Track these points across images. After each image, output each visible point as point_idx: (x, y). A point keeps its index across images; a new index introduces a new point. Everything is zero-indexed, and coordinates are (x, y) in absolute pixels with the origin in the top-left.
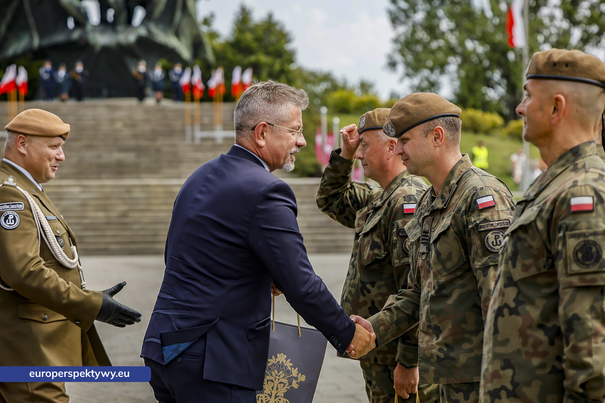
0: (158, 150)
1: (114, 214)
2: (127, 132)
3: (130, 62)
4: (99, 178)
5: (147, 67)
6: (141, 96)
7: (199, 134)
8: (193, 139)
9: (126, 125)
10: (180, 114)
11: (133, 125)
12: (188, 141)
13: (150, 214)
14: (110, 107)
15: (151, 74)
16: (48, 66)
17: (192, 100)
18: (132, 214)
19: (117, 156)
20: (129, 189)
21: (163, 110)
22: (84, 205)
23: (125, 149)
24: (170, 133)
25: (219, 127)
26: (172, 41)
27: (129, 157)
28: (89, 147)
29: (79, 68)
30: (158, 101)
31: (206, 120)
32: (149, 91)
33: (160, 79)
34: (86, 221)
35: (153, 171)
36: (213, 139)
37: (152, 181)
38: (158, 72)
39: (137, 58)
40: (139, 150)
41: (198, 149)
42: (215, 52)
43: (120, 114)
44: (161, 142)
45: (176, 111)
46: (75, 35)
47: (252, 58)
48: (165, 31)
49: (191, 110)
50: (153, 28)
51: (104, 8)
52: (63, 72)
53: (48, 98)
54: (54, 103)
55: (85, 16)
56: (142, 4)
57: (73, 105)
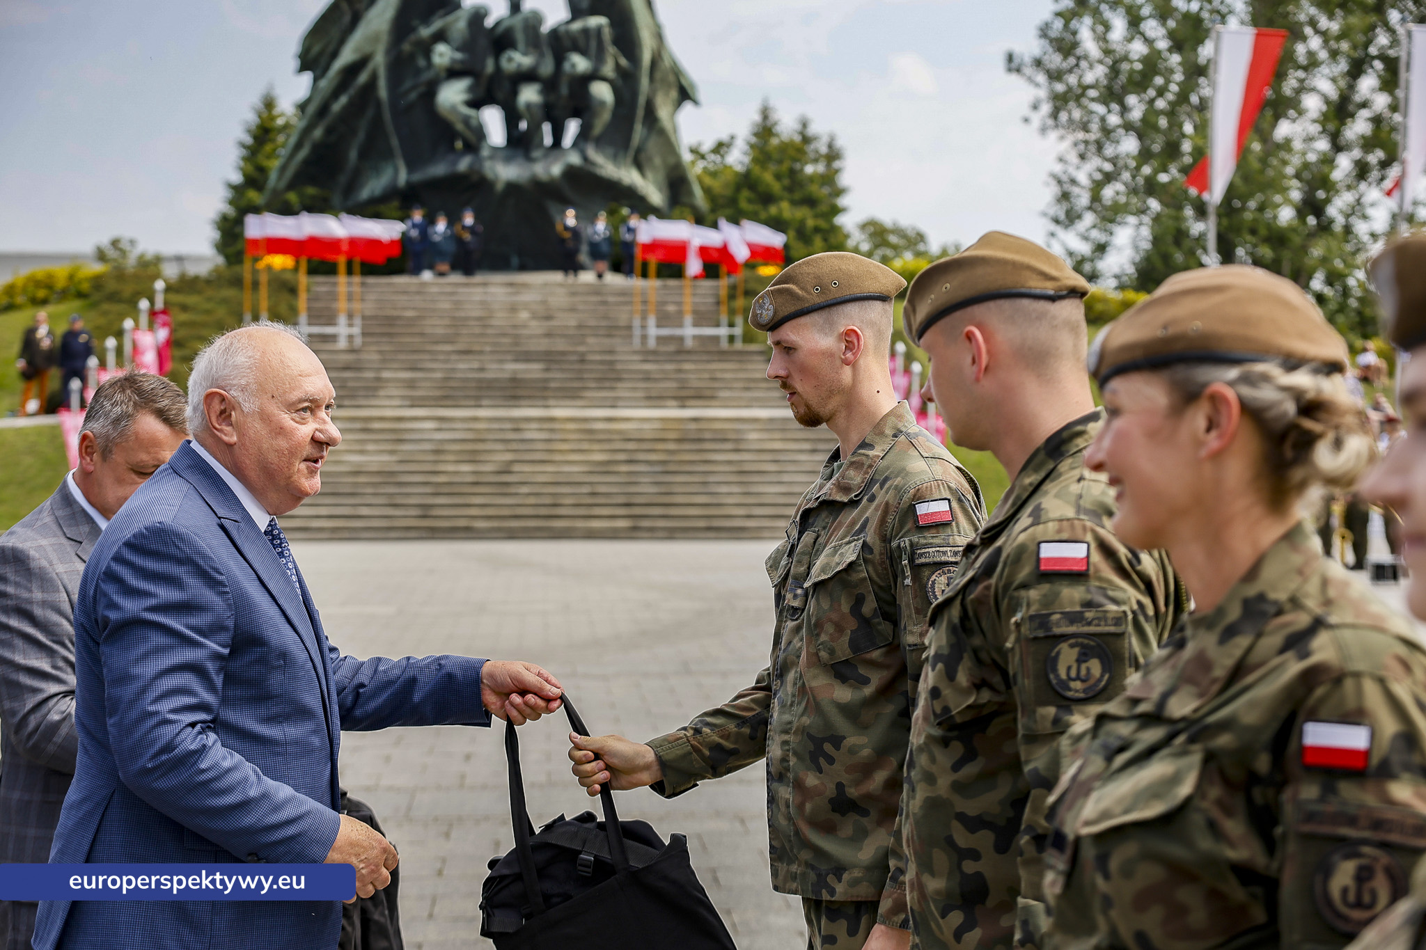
0: (582, 360)
1: (488, 468)
2: (536, 327)
3: (553, 208)
4: (475, 405)
5: (579, 218)
7: (653, 331)
8: (644, 338)
9: (535, 316)
10: (627, 296)
11: (547, 316)
12: (637, 341)
13: (550, 468)
14: (511, 285)
16: (418, 217)
17: (645, 275)
18: (517, 468)
19: (512, 368)
20: (517, 425)
21: (605, 291)
22: (439, 451)
23: (527, 357)
24: (611, 330)
25: (688, 319)
26: (630, 176)
27: (533, 370)
28: (467, 354)
29: (469, 220)
30: (600, 276)
31: (671, 308)
32: (583, 257)
33: (603, 238)
35: (570, 394)
36: (681, 339)
37: (563, 411)
38: (601, 226)
40: (549, 358)
41: (648, 355)
43: (526, 297)
45: (623, 293)
46: (464, 164)
47: (773, 210)
48: (615, 158)
49: (643, 293)
50: (592, 153)
51: (511, 119)
52: (441, 226)
53: (416, 271)
54: (427, 275)
55: (480, 133)
56: (576, 113)
57: (456, 278)
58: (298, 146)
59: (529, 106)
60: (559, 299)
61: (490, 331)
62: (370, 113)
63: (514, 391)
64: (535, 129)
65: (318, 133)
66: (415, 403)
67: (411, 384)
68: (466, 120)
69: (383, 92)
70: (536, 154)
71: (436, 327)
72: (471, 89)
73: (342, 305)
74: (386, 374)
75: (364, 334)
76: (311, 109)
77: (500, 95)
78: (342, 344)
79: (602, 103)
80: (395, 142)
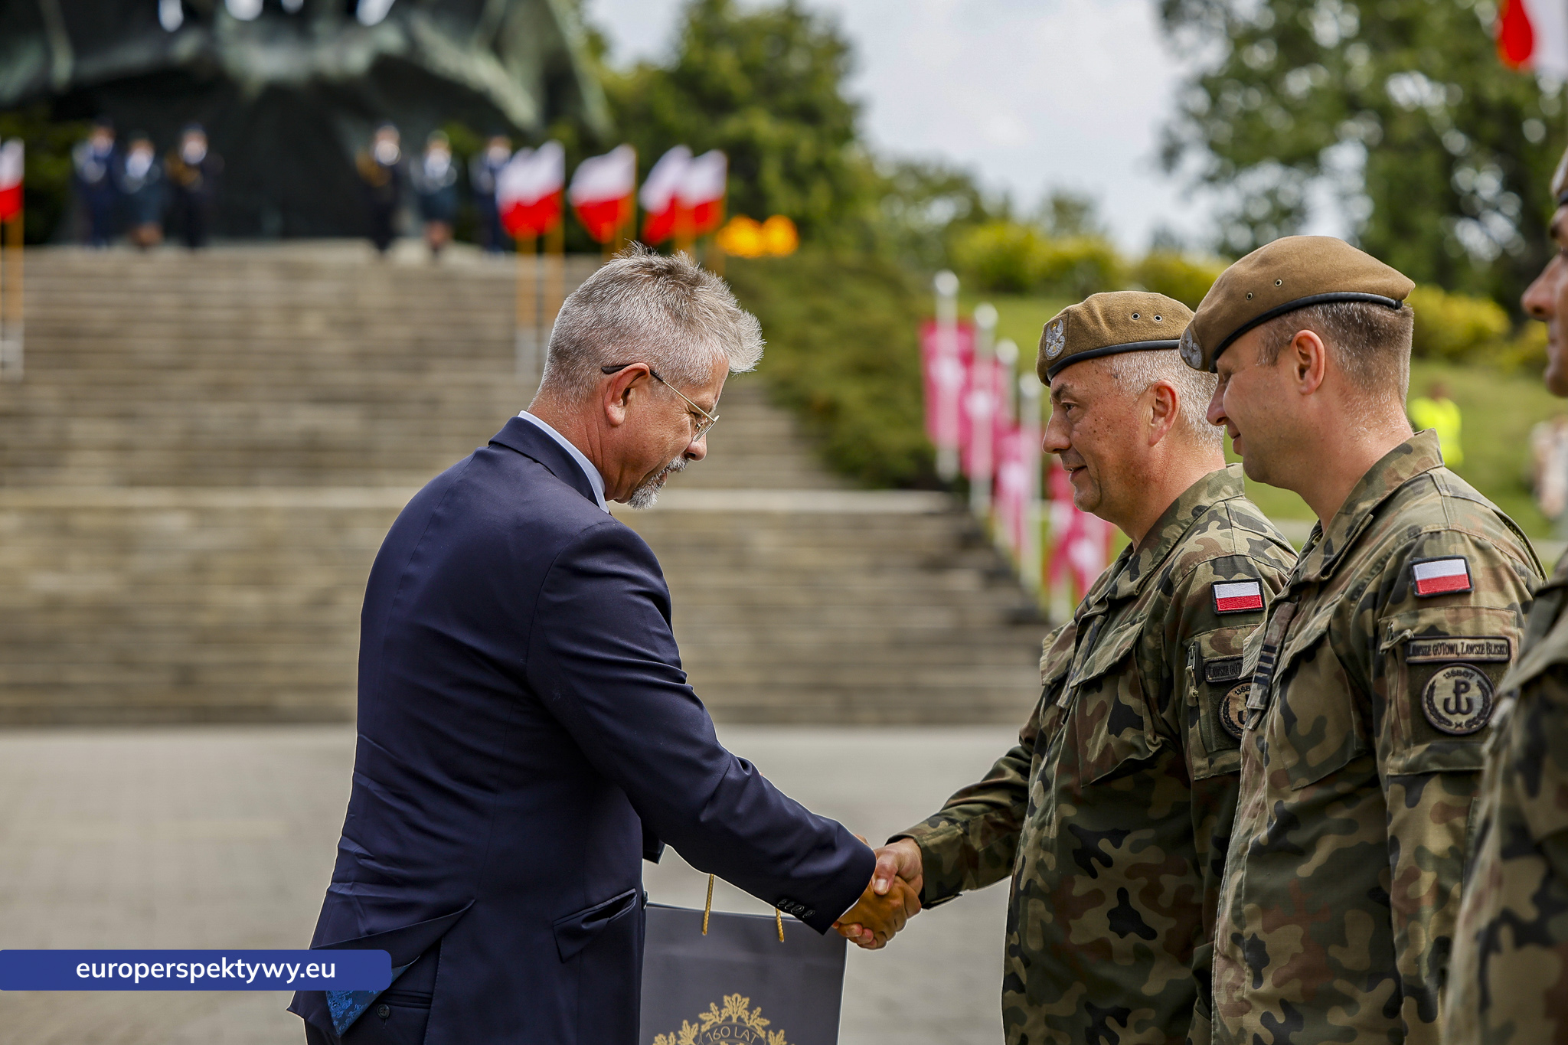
0: (433, 403)
1: (292, 597)
2: (337, 345)
3: (349, 130)
4: (247, 483)
5: (403, 145)
6: (383, 236)
9: (333, 324)
10: (503, 290)
11: (355, 324)
15: (413, 169)
16: (100, 142)
17: (540, 248)
18: (347, 598)
19: (305, 419)
21: (449, 279)
22: (200, 568)
23: (329, 397)
24: (475, 349)
26: (482, 69)
28: (221, 391)
29: (194, 147)
30: (436, 249)
32: (407, 219)
33: (442, 184)
34: (206, 619)
38: (438, 162)
39: (371, 119)
40: (371, 401)
42: (614, 101)
43: (318, 290)
44: (442, 377)
45: (489, 283)
46: (183, 49)
47: (732, 127)
48: (457, 36)
49: (538, 282)
50: (421, 29)
52: (144, 159)
54: (117, 255)
60: (376, 294)
61: (257, 344)
66: (135, 482)
67: (123, 448)
71: (155, 344)
74: (78, 427)
75: (29, 353)
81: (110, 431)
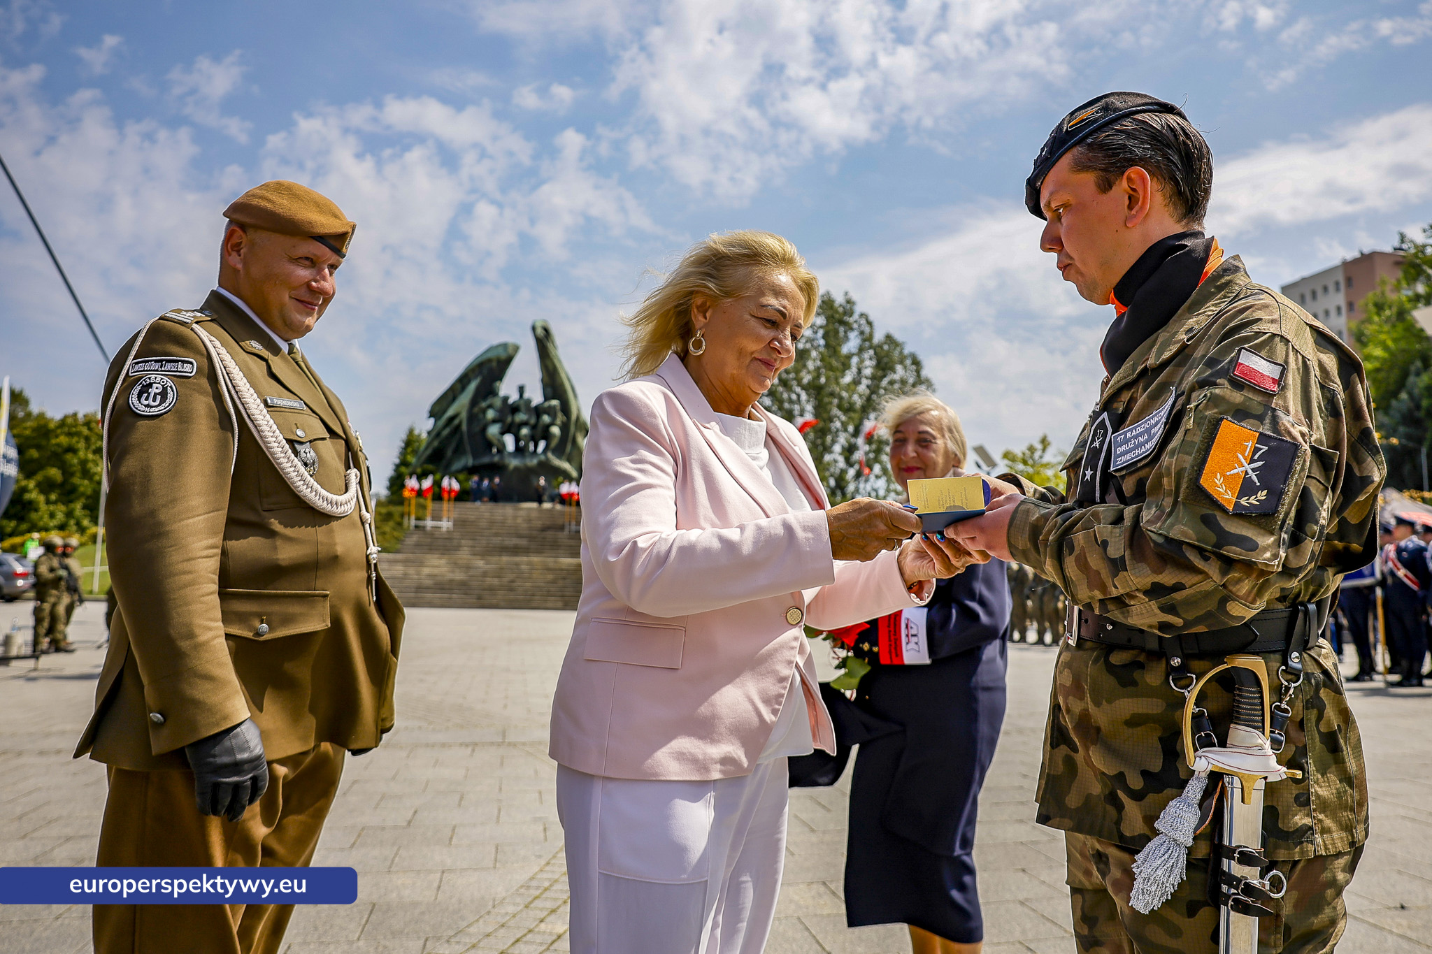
1: (505, 580)
2: (524, 525)
4: (500, 555)
5: (545, 480)
8: (570, 531)
9: (524, 521)
10: (562, 513)
11: (529, 520)
12: (566, 532)
14: (513, 507)
16: (476, 478)
17: (570, 505)
19: (515, 541)
20: (517, 564)
22: (485, 574)
23: (520, 536)
26: (566, 466)
27: (523, 542)
28: (496, 535)
29: (497, 480)
32: (545, 497)
34: (485, 584)
35: (539, 551)
37: (536, 559)
40: (531, 538)
43: (522, 513)
45: (560, 512)
46: (496, 459)
48: (560, 456)
49: (570, 512)
50: (550, 455)
51: (517, 440)
52: (486, 483)
53: (475, 500)
54: (478, 504)
55: (504, 445)
56: (543, 439)
57: (490, 505)
58: (427, 448)
59: (525, 436)
60: (534, 515)
61: (506, 524)
62: (457, 436)
63: (515, 550)
64: (526, 445)
65: (436, 444)
66: (474, 554)
67: (472, 546)
68: (499, 440)
69: (464, 427)
70: (527, 454)
71: (483, 524)
72: (502, 428)
73: (445, 513)
74: (463, 542)
75: (454, 525)
76: (434, 433)
77: (513, 430)
78: (444, 529)
79: (554, 436)
80: (468, 448)
81: (470, 543)
